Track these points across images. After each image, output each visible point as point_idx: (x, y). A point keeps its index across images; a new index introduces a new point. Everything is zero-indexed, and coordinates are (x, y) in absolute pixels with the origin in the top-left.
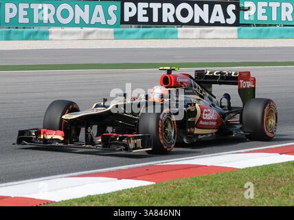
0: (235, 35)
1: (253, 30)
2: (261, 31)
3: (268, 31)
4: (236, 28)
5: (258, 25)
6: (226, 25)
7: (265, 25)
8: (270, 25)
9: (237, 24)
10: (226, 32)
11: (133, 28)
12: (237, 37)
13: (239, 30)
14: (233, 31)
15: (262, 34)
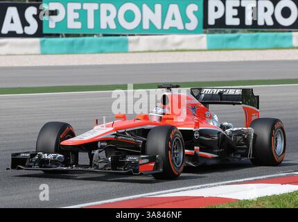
0: (37, 49)
1: (62, 43)
2: (72, 43)
3: (83, 43)
4: (38, 40)
5: (67, 36)
6: (24, 35)
7: (78, 36)
8: (85, 35)
9: (39, 34)
10: (24, 45)
12: (39, 52)
13: (42, 43)
14: (33, 45)
15: (75, 47)
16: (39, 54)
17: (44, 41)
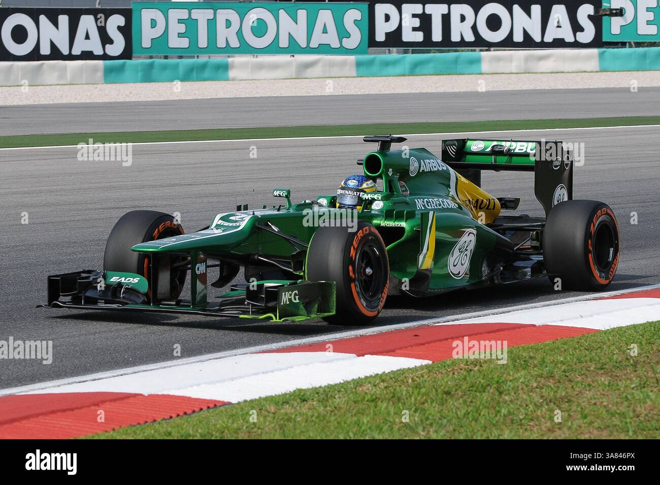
0: (594, 65)
2: (644, 56)
4: (595, 51)
5: (638, 45)
6: (576, 45)
9: (597, 42)
11: (394, 54)
12: (597, 68)
13: (601, 55)
14: (589, 58)
15: (648, 61)
16: (597, 72)
17: (604, 52)
